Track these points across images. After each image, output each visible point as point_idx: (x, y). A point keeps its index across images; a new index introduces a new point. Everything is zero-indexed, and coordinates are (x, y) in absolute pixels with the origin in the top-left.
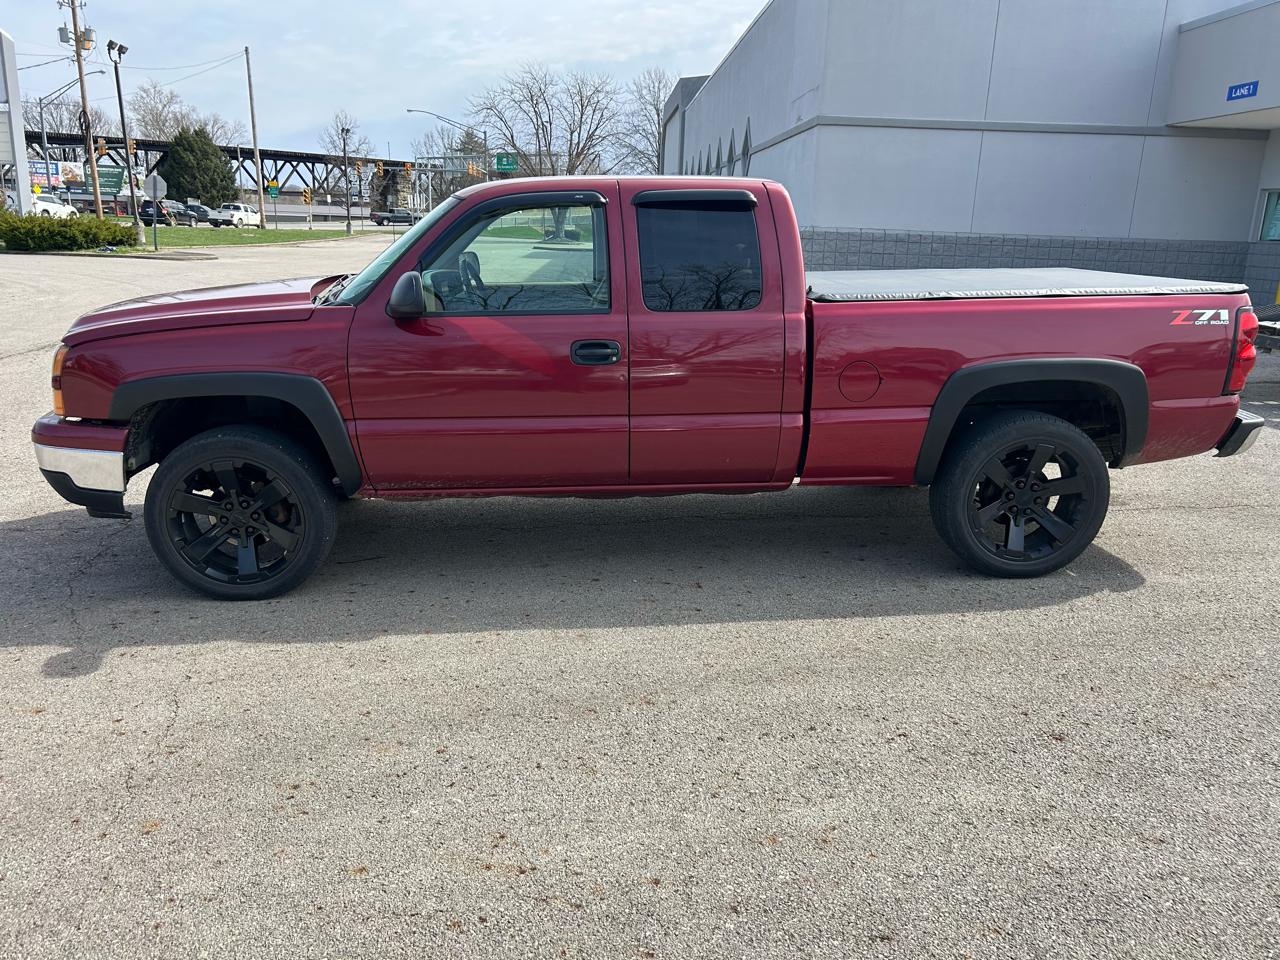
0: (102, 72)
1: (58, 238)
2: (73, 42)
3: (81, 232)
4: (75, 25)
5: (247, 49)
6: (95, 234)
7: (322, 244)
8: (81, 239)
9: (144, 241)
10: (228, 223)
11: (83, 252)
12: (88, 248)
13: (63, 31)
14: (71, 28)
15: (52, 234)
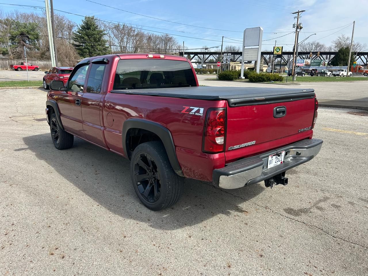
0: (315, 34)
1: (260, 79)
2: (296, 28)
3: (266, 77)
4: (297, 23)
5: (354, 22)
6: (270, 78)
7: (364, 82)
8: (265, 79)
9: (295, 80)
10: (338, 75)
11: (266, 82)
12: (267, 81)
13: (294, 25)
14: (296, 24)
15: (259, 78)
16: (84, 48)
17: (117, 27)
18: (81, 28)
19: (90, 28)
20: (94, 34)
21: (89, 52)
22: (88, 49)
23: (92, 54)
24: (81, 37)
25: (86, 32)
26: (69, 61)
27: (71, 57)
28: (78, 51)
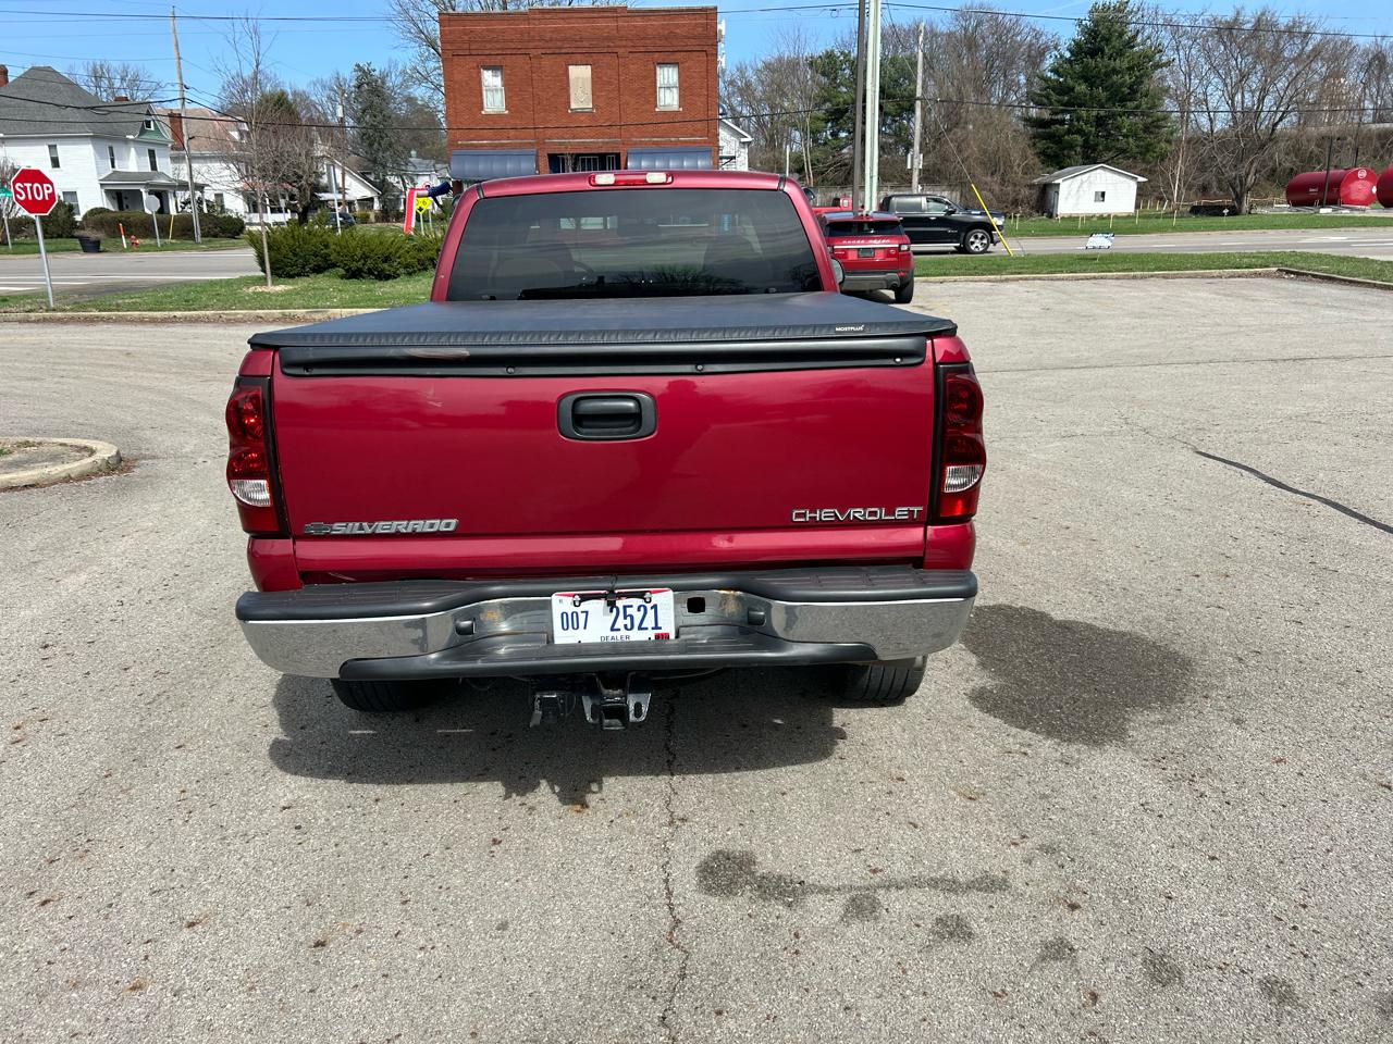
16: (1069, 132)
17: (1227, 31)
18: (1068, 55)
19: (1102, 51)
20: (1115, 71)
21: (1086, 146)
22: (1080, 132)
23: (1094, 150)
24: (1063, 90)
25: (1086, 67)
26: (1003, 182)
27: (1012, 167)
28: (1041, 145)
